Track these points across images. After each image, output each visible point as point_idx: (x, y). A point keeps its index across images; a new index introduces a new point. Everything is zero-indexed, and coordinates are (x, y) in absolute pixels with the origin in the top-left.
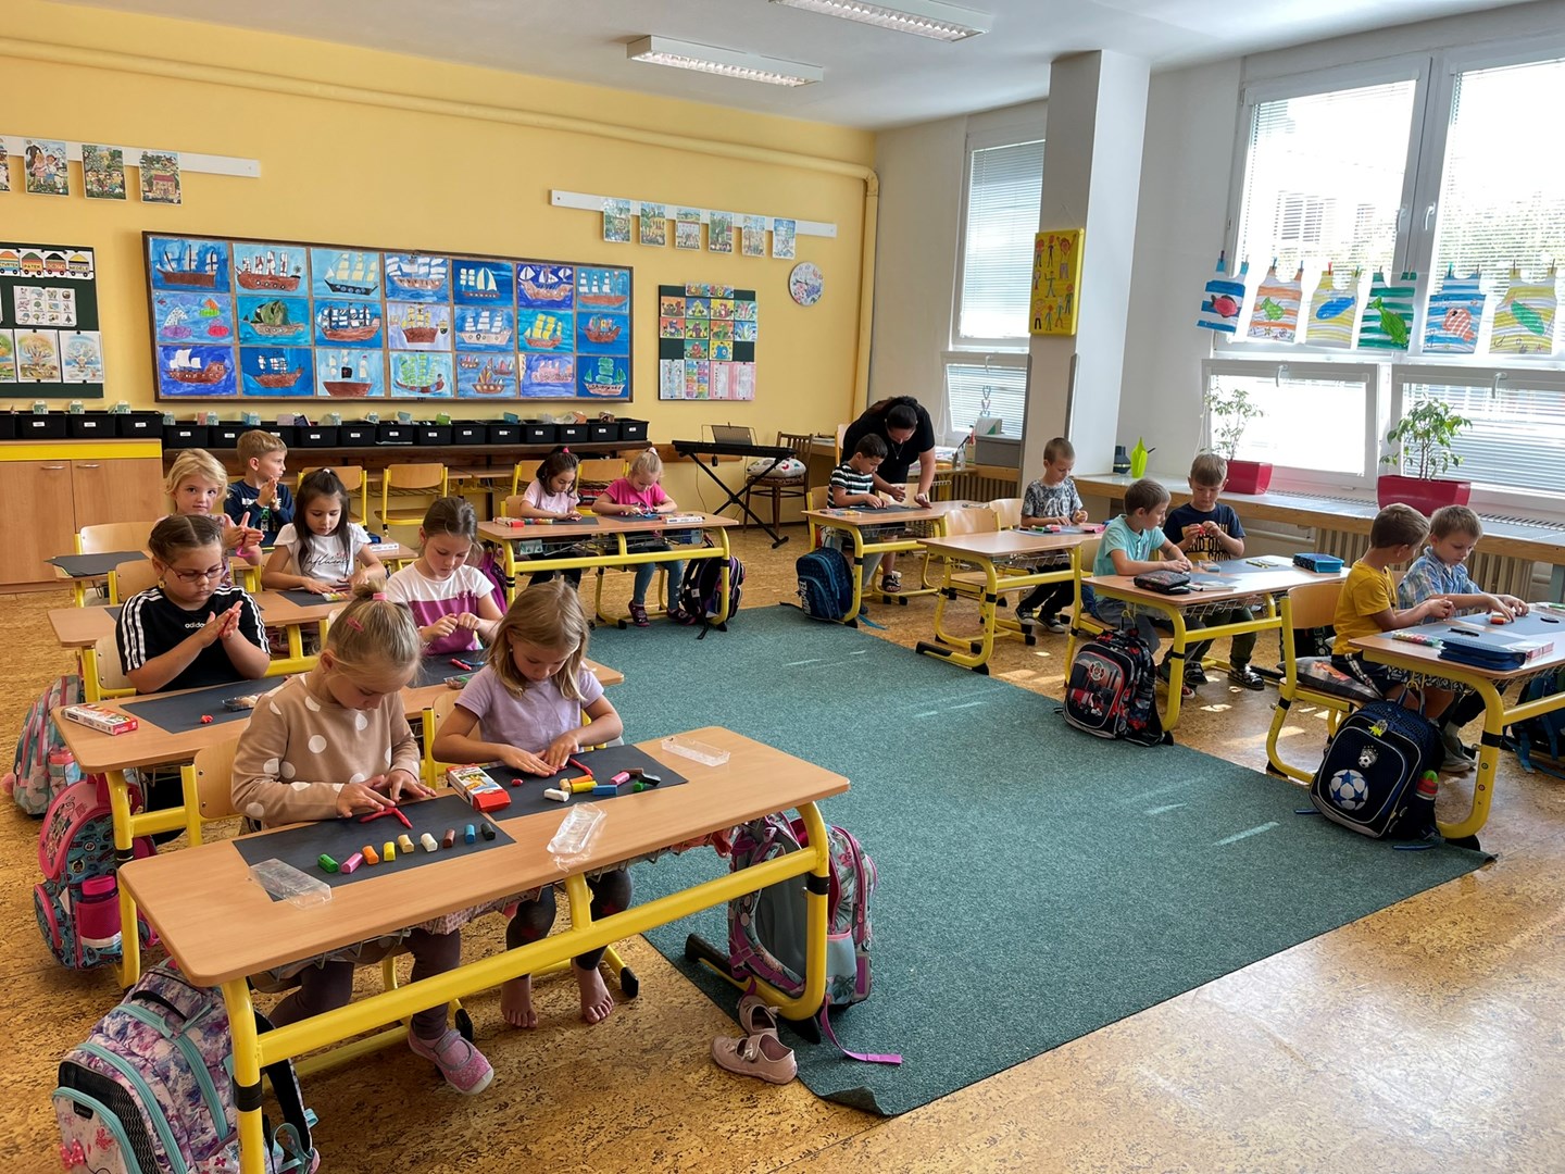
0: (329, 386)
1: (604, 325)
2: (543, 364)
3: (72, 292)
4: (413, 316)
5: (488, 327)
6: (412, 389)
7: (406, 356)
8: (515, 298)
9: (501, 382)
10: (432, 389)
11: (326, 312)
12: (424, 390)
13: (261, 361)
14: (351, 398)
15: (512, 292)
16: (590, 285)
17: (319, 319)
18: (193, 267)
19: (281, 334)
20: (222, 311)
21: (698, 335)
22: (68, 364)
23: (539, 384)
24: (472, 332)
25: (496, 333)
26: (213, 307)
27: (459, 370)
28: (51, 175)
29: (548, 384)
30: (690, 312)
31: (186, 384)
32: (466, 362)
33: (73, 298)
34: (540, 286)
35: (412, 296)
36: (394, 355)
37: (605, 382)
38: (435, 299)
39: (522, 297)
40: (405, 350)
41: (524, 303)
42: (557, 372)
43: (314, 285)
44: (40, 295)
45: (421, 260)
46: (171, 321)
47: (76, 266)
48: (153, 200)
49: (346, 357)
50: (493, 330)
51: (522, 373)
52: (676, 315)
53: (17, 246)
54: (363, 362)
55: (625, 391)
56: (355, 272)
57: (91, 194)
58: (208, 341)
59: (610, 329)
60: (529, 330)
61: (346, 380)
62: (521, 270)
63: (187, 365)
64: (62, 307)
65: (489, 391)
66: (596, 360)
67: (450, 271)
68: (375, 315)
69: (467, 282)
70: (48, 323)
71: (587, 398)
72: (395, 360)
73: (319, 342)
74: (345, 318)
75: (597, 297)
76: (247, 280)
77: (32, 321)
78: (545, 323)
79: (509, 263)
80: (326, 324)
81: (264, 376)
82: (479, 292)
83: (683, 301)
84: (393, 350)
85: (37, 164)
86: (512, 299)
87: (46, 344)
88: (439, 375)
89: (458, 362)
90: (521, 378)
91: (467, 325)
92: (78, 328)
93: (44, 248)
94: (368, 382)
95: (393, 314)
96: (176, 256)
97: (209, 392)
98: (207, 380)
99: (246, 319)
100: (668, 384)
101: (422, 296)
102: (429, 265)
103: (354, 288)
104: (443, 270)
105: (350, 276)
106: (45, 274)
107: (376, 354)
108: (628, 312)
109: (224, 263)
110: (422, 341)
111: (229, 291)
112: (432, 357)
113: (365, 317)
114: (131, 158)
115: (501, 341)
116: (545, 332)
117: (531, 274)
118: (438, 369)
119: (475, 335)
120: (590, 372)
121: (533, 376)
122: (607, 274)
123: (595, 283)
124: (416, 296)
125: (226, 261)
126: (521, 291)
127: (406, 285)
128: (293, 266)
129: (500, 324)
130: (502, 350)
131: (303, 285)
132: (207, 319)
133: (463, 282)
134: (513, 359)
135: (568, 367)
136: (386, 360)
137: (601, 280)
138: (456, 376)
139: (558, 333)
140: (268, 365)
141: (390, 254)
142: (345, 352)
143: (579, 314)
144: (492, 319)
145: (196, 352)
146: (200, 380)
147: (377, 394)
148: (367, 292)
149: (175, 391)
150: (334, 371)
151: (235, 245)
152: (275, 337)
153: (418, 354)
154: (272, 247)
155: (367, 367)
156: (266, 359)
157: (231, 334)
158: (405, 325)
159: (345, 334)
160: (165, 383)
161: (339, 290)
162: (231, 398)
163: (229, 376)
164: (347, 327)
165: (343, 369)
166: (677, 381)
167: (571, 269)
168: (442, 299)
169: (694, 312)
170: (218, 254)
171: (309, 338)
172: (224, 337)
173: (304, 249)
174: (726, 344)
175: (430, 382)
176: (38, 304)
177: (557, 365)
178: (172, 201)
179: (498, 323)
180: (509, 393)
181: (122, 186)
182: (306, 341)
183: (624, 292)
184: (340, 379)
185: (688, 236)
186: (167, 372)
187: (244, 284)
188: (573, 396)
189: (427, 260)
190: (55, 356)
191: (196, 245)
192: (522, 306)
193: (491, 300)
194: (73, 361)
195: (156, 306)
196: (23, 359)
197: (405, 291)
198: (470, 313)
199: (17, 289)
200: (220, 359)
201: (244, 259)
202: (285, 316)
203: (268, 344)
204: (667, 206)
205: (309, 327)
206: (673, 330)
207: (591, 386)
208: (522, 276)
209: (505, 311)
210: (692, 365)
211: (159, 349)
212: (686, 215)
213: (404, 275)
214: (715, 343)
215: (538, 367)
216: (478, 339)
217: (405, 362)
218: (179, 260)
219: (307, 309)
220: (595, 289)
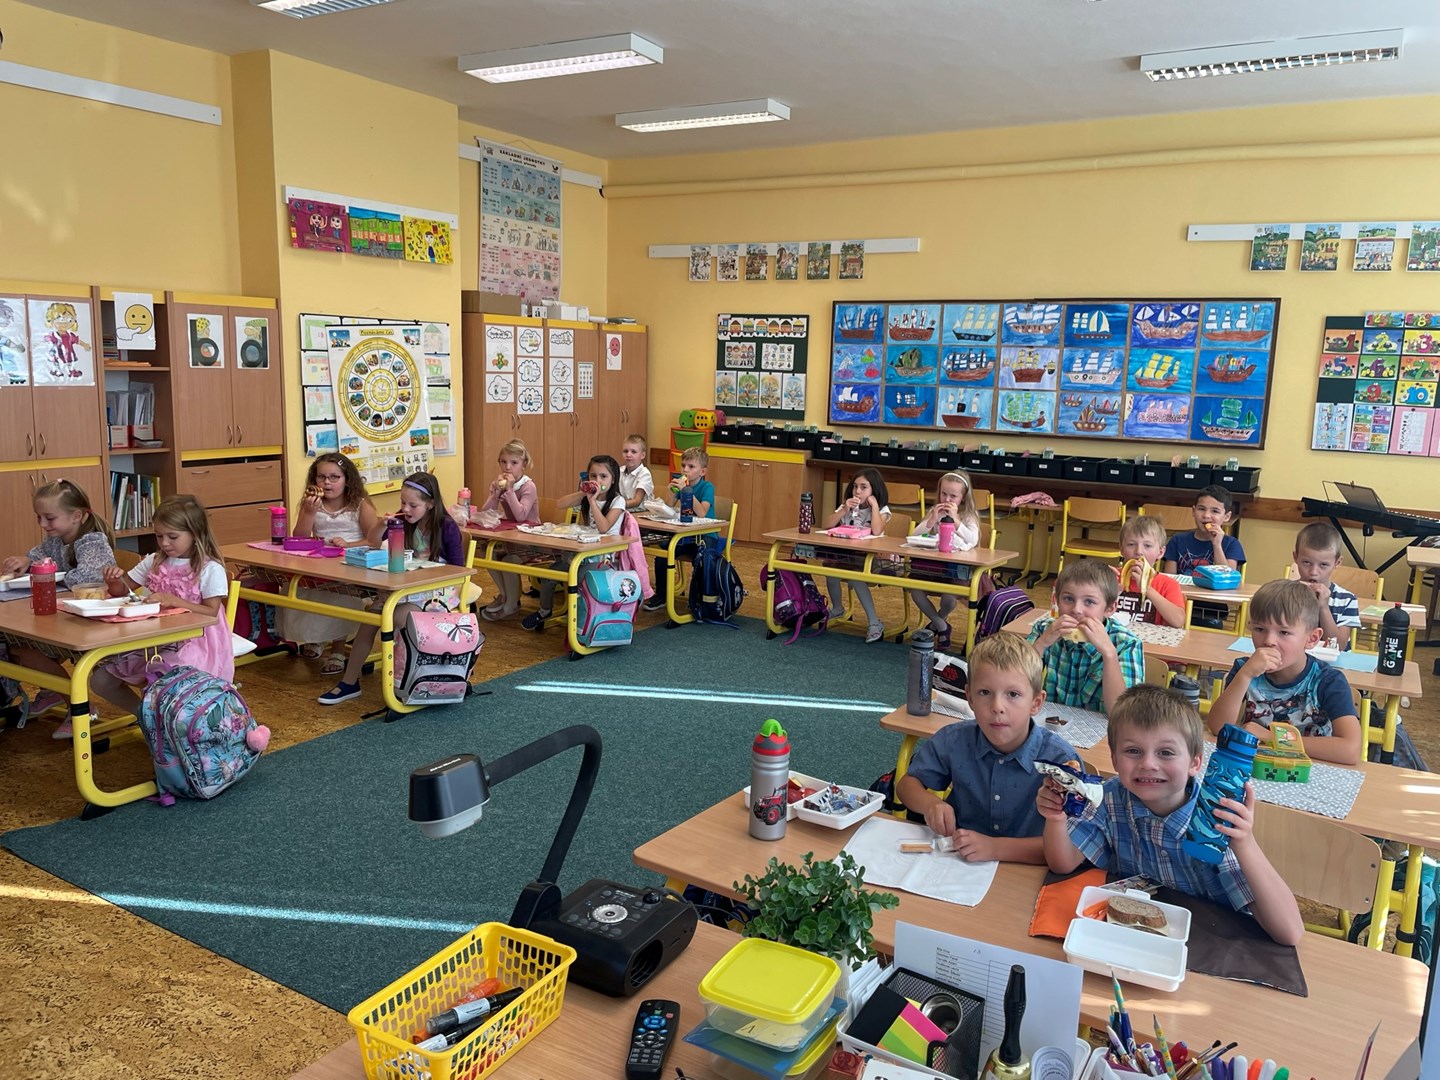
0: (945, 418)
1: (1233, 364)
2: (1153, 404)
3: (793, 346)
4: (1023, 359)
5: (1096, 367)
6: (1015, 424)
7: (1014, 395)
8: (1128, 339)
9: (1103, 421)
10: (1033, 425)
11: (951, 357)
12: (1026, 425)
13: (899, 397)
14: (963, 429)
15: (1126, 333)
16: (1220, 321)
17: (945, 363)
18: (862, 323)
19: (914, 376)
20: (876, 358)
21: (1379, 375)
22: (786, 396)
23: (1146, 425)
24: (1079, 372)
25: (1104, 373)
26: (871, 355)
27: (1061, 408)
28: (789, 267)
29: (1156, 425)
30: (1369, 347)
31: (847, 413)
32: (1070, 401)
33: (793, 351)
34: (1159, 325)
35: (1024, 341)
36: (1003, 393)
37: (1229, 424)
38: (1046, 342)
39: (1136, 336)
40: (1013, 389)
41: (1138, 343)
42: (1168, 413)
43: (944, 335)
44: (776, 349)
45: (1036, 308)
46: (842, 366)
47: (796, 328)
48: (846, 277)
49: (962, 394)
50: (1101, 370)
51: (1127, 413)
52: (1346, 350)
53: (766, 317)
54: (976, 399)
55: (1253, 438)
56: (978, 323)
57: (809, 277)
58: (864, 381)
59: (1241, 368)
60: (1141, 370)
61: (961, 414)
62: (1139, 310)
63: (848, 398)
64: (786, 357)
65: (1089, 429)
66: (1219, 401)
67: (1064, 316)
68: (990, 359)
69: (1080, 325)
70: (777, 368)
71: (1202, 442)
72: (1003, 398)
73: (944, 382)
74: (965, 361)
75: (1227, 334)
76: (897, 333)
77: (770, 367)
78: (1161, 362)
79: (1127, 305)
80: (949, 366)
81: (899, 409)
82: (1090, 334)
83: (1359, 334)
84: (1003, 389)
85: (783, 260)
86: (1125, 339)
87: (775, 382)
88: (1042, 413)
89: (1062, 400)
90: (1126, 417)
91: (1075, 365)
92: (793, 372)
93: (781, 317)
94: (978, 416)
95: (1006, 357)
96: (852, 318)
97: (861, 420)
98: (861, 411)
99: (892, 363)
100: (1324, 432)
101: (1034, 340)
102: (1044, 312)
103: (976, 336)
104: (1057, 315)
105: (974, 325)
106: (780, 335)
107: (988, 393)
108: (1268, 348)
109: (882, 321)
110: (1029, 381)
111: (882, 342)
112: (1036, 395)
113: (982, 360)
114: (836, 249)
115: (1109, 381)
116: (1159, 372)
117: (1149, 313)
118: (1041, 407)
119: (1081, 375)
120: (1210, 414)
121: (1140, 416)
122: (1244, 308)
123: (1227, 318)
124: (1028, 341)
125: (883, 319)
126: (1136, 331)
127: (1020, 331)
128: (930, 320)
129: (1109, 364)
130: (1108, 390)
131: (936, 335)
132: (866, 364)
133: (1075, 326)
134: (1119, 399)
135: (1183, 407)
136: (995, 397)
137: (1235, 316)
138: (1057, 413)
139: (1175, 373)
140: (903, 399)
141: (1009, 304)
142: (962, 390)
143: (1202, 352)
144: (1100, 360)
145: (856, 389)
146: (856, 410)
147: (985, 426)
148: (987, 338)
149: (840, 418)
150: (951, 406)
151: (891, 307)
152: (910, 377)
153: (1023, 393)
154: (916, 306)
155: (978, 403)
156: (903, 395)
157: (881, 376)
158: (1015, 367)
159: (962, 374)
160: (834, 411)
161: (963, 338)
162: (876, 425)
163: (875, 408)
164: (965, 369)
165: (959, 404)
166: (1339, 428)
167: (1198, 306)
168: (1052, 342)
169: (1375, 346)
170: (879, 315)
171: (936, 379)
172: (875, 378)
173: (939, 306)
174: (1425, 386)
175: (1032, 418)
176: (774, 356)
177: (1169, 405)
178: (857, 277)
179: (1107, 364)
180: (1111, 432)
181: (828, 270)
182: (932, 381)
183: (1264, 326)
184: (955, 413)
185: (1374, 257)
186: (836, 404)
187: (893, 337)
188: (1184, 437)
189: (1042, 307)
190: (779, 391)
191: (865, 308)
192: (1135, 346)
193: (1102, 342)
194: (788, 395)
195: (835, 355)
196: (762, 392)
197: (1019, 337)
198: (1079, 354)
199: (764, 345)
200: (871, 394)
201: (896, 317)
202: (920, 361)
203: (904, 383)
204: (1343, 224)
205: (936, 370)
206: (1339, 369)
207: (1209, 429)
208: (1139, 316)
209: (1116, 351)
210: (1367, 412)
211: (833, 387)
212: (1373, 232)
213: (1019, 322)
214: (1405, 386)
215: (1146, 407)
216: (1084, 379)
217: (1011, 400)
218: (853, 321)
219: (937, 354)
220: (1226, 326)
